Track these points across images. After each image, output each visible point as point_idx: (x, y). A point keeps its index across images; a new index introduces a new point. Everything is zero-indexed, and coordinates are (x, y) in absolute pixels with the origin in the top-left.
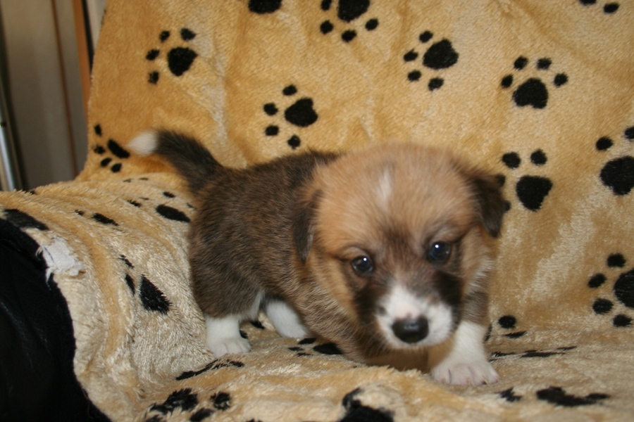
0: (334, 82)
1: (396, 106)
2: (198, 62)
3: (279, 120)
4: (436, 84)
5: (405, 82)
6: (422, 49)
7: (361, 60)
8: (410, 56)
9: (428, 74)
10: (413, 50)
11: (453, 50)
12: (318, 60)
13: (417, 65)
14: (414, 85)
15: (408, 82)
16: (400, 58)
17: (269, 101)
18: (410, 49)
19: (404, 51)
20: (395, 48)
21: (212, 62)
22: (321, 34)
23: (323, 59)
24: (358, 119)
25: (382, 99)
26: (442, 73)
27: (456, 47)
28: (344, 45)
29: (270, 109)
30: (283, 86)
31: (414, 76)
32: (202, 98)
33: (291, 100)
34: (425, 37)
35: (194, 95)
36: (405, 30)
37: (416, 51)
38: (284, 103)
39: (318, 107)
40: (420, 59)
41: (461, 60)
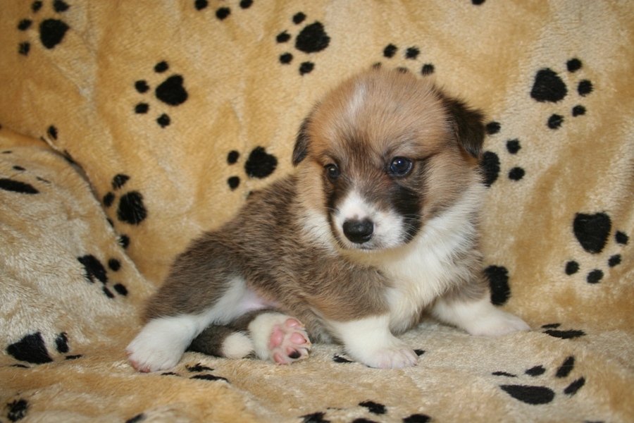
0: (206, 59)
1: (267, 89)
2: (70, 36)
3: (149, 98)
4: (306, 68)
5: (277, 65)
6: (295, 30)
7: (234, 39)
8: (283, 38)
9: (300, 57)
10: (286, 31)
11: (325, 34)
12: (191, 36)
13: (289, 47)
14: (285, 68)
15: (280, 64)
16: (273, 39)
17: (141, 78)
18: (282, 30)
19: (277, 32)
20: (268, 28)
21: (85, 35)
22: (194, 10)
23: (196, 36)
24: (229, 101)
25: (253, 81)
26: (313, 57)
27: (328, 31)
28: (218, 23)
29: (142, 87)
30: (154, 63)
31: (286, 59)
32: (71, 73)
33: (161, 78)
34: (299, 18)
35: (64, 69)
36: (278, 10)
37: (288, 33)
38: (156, 80)
39: (188, 85)
40: (292, 41)
41: (332, 44)
